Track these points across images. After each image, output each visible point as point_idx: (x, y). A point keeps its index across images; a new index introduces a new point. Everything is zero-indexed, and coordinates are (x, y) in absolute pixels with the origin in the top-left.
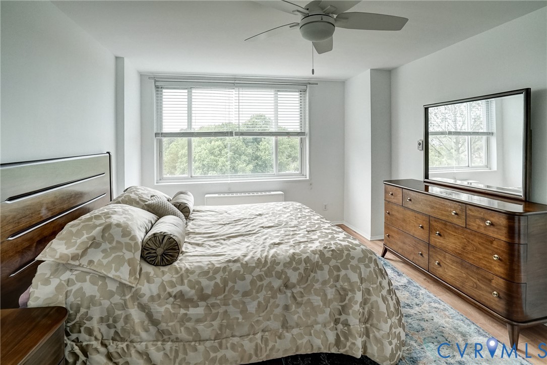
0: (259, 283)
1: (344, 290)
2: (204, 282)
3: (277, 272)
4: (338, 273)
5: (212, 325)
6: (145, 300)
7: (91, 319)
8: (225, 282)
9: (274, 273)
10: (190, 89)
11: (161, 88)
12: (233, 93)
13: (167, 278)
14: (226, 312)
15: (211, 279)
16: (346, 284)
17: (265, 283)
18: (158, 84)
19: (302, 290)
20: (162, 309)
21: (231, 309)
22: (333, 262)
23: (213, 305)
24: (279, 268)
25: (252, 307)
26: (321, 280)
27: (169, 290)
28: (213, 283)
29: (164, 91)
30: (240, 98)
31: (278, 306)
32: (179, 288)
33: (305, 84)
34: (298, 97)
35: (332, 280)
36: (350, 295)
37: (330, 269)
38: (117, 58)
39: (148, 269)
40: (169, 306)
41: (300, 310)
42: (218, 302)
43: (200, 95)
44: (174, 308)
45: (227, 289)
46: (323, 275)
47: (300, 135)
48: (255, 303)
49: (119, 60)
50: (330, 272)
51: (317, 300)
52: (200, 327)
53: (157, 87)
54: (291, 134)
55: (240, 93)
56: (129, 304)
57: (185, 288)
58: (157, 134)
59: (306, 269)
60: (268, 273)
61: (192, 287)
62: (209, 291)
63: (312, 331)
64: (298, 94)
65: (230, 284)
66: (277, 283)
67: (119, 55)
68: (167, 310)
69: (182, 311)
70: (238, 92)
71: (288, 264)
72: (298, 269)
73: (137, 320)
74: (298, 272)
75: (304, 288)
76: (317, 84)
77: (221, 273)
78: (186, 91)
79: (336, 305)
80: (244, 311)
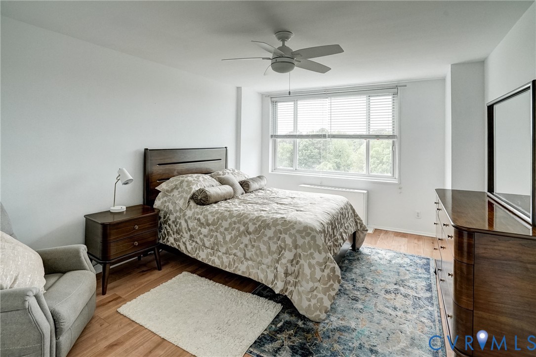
0: (234, 226)
1: (281, 247)
2: (210, 217)
3: (244, 222)
4: (280, 235)
5: (210, 241)
6: (186, 217)
7: (170, 220)
8: (218, 219)
9: (242, 222)
10: (295, 101)
11: (276, 102)
12: (327, 101)
13: (197, 210)
14: (216, 236)
15: (213, 216)
16: (283, 244)
17: (236, 226)
18: (273, 99)
19: (255, 238)
20: (192, 224)
21: (219, 235)
22: (279, 227)
23: (212, 230)
24: (246, 221)
25: (228, 238)
26: (268, 236)
27: (195, 216)
28: (213, 218)
29: (279, 104)
30: (332, 106)
31: (242, 243)
32: (199, 216)
33: (397, 87)
34: (391, 100)
35: (275, 238)
36: (283, 251)
37: (276, 230)
38: (238, 88)
39: (192, 204)
40: (195, 224)
41: (254, 250)
42: (214, 229)
43: (304, 105)
44: (196, 225)
45: (219, 223)
46: (270, 233)
47: (392, 138)
48: (230, 236)
49: (239, 89)
50: (275, 232)
51: (264, 248)
52: (205, 239)
53: (273, 102)
54: (380, 137)
55: (332, 101)
56: (182, 218)
57: (201, 217)
58: (272, 136)
59: (260, 226)
60: (239, 222)
61: (204, 217)
62: (210, 222)
63: (260, 267)
64: (391, 97)
65: (220, 221)
66: (242, 228)
67: (239, 86)
68: (193, 226)
69: (199, 228)
70: (330, 101)
71: (252, 220)
72: (256, 224)
73: (183, 227)
74: (255, 226)
75: (257, 237)
76: (406, 86)
77: (218, 215)
78: (293, 103)
79: (276, 256)
80: (224, 238)
